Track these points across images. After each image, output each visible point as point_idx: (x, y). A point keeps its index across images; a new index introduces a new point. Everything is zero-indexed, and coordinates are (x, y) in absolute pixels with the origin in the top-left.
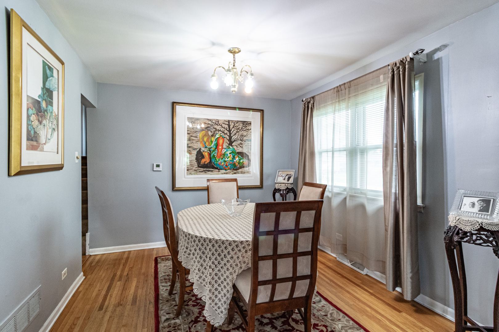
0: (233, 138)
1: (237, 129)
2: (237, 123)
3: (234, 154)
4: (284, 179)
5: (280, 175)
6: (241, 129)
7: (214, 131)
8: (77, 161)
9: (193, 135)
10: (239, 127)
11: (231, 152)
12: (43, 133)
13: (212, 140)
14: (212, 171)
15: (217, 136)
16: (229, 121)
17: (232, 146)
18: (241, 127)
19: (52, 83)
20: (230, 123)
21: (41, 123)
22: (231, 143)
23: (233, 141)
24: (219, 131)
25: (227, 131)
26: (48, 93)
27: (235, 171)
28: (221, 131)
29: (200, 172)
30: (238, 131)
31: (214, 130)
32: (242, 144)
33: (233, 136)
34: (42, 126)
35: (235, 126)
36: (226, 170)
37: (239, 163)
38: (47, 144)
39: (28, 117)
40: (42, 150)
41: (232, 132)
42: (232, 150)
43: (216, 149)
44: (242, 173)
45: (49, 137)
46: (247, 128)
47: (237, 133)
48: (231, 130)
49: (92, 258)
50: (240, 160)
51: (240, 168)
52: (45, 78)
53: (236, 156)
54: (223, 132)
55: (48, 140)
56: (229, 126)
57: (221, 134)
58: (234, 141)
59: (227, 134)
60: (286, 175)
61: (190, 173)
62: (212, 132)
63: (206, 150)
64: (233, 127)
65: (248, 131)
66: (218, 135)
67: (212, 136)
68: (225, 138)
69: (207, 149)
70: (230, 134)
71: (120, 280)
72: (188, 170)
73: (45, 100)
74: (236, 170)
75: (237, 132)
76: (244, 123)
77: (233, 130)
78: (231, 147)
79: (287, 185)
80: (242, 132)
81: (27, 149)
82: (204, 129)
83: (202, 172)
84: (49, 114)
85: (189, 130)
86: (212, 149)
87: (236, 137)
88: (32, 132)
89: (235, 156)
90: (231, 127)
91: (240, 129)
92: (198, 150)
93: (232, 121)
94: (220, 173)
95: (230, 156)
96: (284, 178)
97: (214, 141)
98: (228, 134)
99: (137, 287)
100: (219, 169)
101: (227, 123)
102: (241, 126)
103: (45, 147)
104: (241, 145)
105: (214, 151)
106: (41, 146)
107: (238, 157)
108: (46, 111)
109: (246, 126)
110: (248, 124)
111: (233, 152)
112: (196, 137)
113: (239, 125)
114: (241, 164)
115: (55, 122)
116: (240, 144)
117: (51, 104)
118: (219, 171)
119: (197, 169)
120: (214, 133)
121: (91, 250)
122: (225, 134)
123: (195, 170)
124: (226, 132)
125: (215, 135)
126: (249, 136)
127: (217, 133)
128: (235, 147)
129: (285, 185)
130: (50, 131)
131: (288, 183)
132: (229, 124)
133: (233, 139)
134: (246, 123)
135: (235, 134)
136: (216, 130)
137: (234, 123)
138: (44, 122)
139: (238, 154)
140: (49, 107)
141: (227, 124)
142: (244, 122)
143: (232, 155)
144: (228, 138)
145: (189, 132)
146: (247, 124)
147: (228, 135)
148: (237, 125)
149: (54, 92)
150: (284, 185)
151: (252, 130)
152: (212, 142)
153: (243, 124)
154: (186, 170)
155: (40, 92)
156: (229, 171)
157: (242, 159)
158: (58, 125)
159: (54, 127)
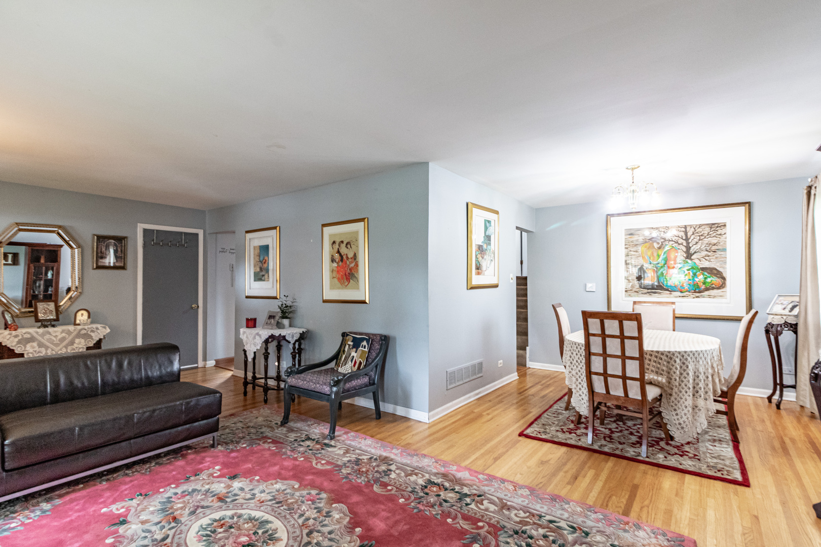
0: (692, 248)
1: (699, 236)
2: (699, 227)
3: (695, 271)
4: (784, 309)
5: (780, 303)
6: (708, 235)
7: (662, 242)
8: (511, 281)
9: (632, 249)
10: (703, 232)
11: (690, 267)
12: (484, 264)
13: (660, 254)
14: (660, 293)
15: (667, 248)
16: (685, 227)
17: (692, 260)
18: (707, 232)
19: (490, 231)
20: (688, 229)
21: (483, 258)
22: (690, 256)
23: (693, 252)
24: (670, 241)
25: (683, 239)
26: (488, 238)
27: (698, 294)
28: (672, 241)
29: (642, 293)
30: (702, 238)
31: (663, 240)
32: (709, 256)
33: (693, 246)
34: (484, 260)
35: (696, 232)
36: (681, 292)
37: (704, 283)
38: (487, 271)
39: (476, 256)
40: (484, 275)
41: (690, 241)
42: (691, 265)
43: (666, 265)
44: (709, 296)
45: (488, 266)
46: (718, 232)
47: (701, 241)
48: (688, 238)
49: (530, 369)
50: (705, 278)
51: (706, 290)
52: (486, 228)
53: (698, 273)
54: (677, 242)
55: (487, 268)
56: (686, 233)
57: (673, 245)
58: (695, 252)
59: (682, 244)
60: (790, 302)
61: (630, 295)
62: (658, 243)
63: (650, 267)
64: (693, 234)
65: (720, 236)
66: (668, 246)
67: (659, 248)
68: (679, 249)
69: (652, 265)
70: (688, 243)
71: (542, 385)
72: (626, 291)
73: (486, 243)
74: (700, 292)
75: (699, 240)
76: (713, 226)
77: (692, 238)
78: (689, 261)
79: (785, 317)
80: (710, 239)
81: (476, 275)
82: (647, 241)
83: (646, 293)
84: (488, 251)
85: (627, 243)
86: (659, 265)
87: (699, 247)
88: (478, 265)
89: (696, 273)
90: (689, 234)
91: (706, 235)
92: (639, 267)
93: (691, 226)
94: (671, 295)
95: (689, 273)
96: (784, 307)
97: (663, 254)
98: (685, 244)
99: (551, 392)
100: (670, 291)
101: (684, 229)
102: (707, 230)
103: (485, 272)
104: (707, 258)
105: (662, 267)
106: (483, 272)
107: (703, 274)
108: (486, 250)
109: (717, 231)
110: (720, 227)
111: (693, 268)
112: (637, 251)
113: (703, 230)
114: (707, 284)
115: (493, 255)
116: (706, 256)
117: (490, 244)
118: (671, 294)
119: (637, 290)
120: (662, 244)
121: (530, 363)
122: (679, 244)
123: (635, 292)
124: (680, 241)
125: (664, 247)
126: (721, 244)
127: (667, 243)
128: (697, 261)
129: (782, 318)
130: (489, 262)
131: (789, 315)
132: (686, 230)
133: (692, 251)
134: (716, 225)
135: (697, 243)
136: (666, 240)
137: (694, 228)
138: (485, 257)
139: (702, 270)
140: (489, 247)
141: (683, 231)
142: (711, 226)
143: (692, 271)
144: (685, 249)
145: (627, 246)
146: (717, 227)
147: (685, 246)
148: (700, 230)
149: (492, 236)
150: (780, 317)
151: (728, 235)
152: (659, 256)
153: (711, 228)
154: (624, 291)
155: (482, 239)
156: (687, 293)
157: (710, 277)
158: (494, 257)
159: (491, 259)
